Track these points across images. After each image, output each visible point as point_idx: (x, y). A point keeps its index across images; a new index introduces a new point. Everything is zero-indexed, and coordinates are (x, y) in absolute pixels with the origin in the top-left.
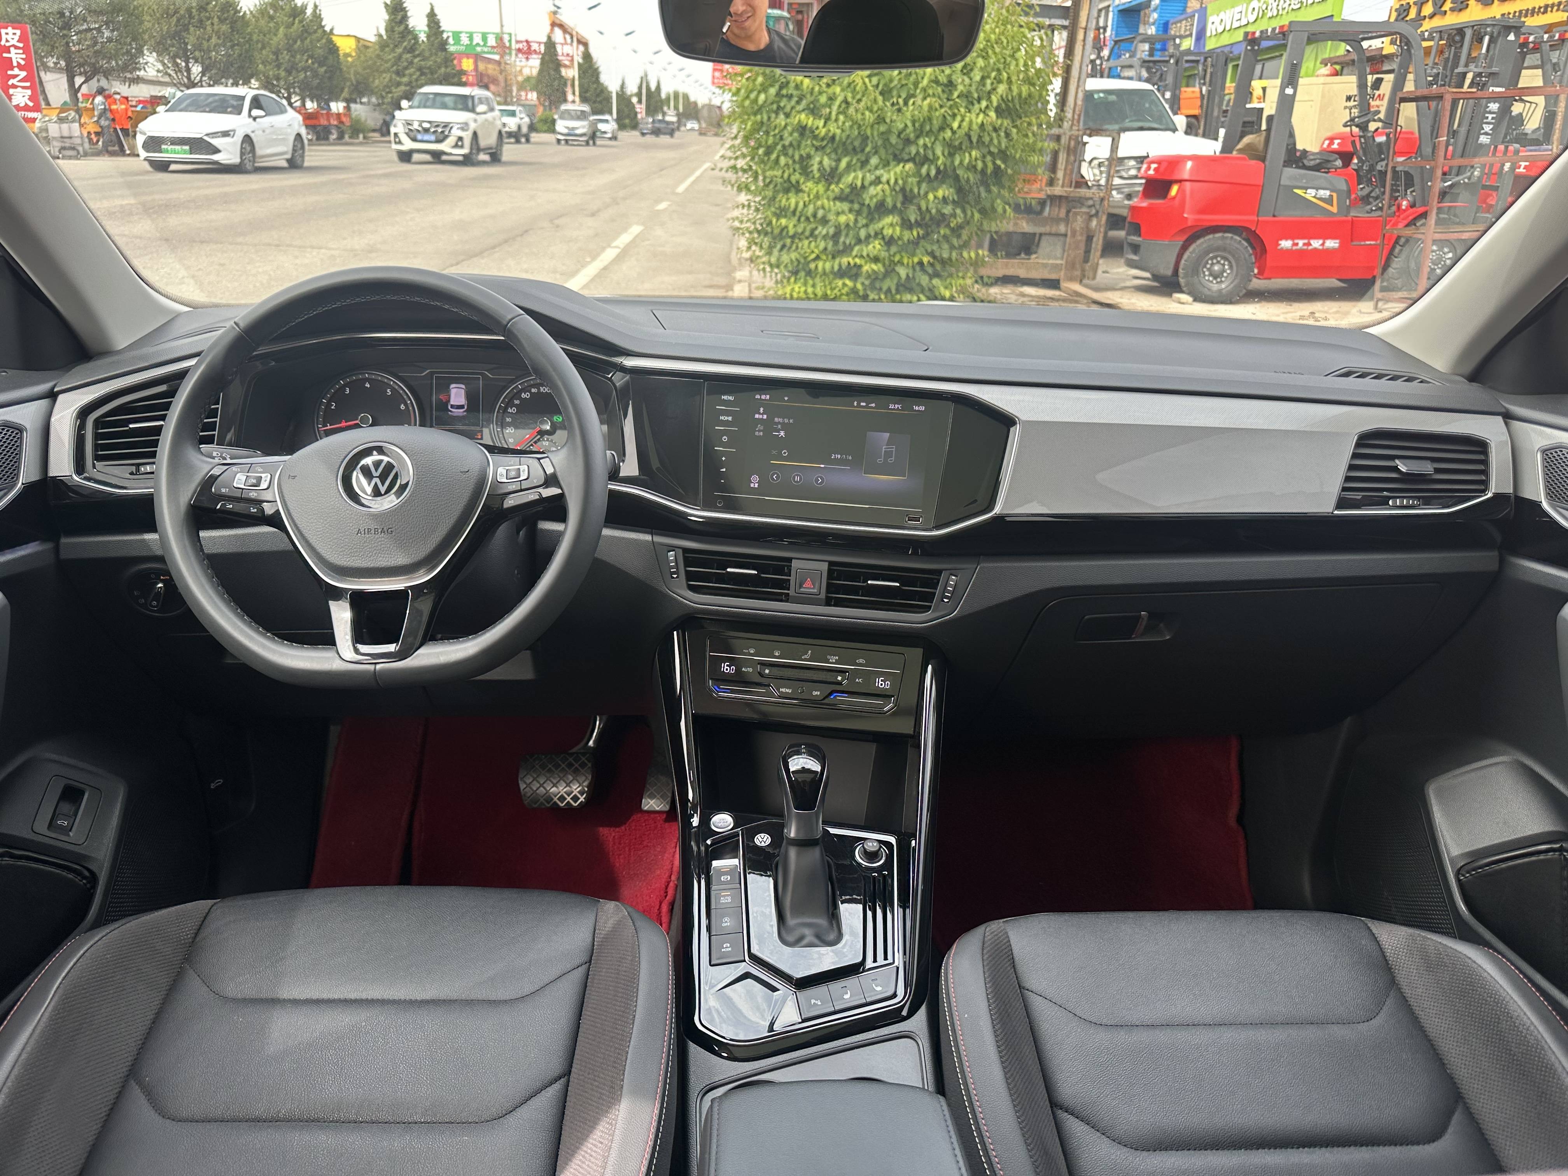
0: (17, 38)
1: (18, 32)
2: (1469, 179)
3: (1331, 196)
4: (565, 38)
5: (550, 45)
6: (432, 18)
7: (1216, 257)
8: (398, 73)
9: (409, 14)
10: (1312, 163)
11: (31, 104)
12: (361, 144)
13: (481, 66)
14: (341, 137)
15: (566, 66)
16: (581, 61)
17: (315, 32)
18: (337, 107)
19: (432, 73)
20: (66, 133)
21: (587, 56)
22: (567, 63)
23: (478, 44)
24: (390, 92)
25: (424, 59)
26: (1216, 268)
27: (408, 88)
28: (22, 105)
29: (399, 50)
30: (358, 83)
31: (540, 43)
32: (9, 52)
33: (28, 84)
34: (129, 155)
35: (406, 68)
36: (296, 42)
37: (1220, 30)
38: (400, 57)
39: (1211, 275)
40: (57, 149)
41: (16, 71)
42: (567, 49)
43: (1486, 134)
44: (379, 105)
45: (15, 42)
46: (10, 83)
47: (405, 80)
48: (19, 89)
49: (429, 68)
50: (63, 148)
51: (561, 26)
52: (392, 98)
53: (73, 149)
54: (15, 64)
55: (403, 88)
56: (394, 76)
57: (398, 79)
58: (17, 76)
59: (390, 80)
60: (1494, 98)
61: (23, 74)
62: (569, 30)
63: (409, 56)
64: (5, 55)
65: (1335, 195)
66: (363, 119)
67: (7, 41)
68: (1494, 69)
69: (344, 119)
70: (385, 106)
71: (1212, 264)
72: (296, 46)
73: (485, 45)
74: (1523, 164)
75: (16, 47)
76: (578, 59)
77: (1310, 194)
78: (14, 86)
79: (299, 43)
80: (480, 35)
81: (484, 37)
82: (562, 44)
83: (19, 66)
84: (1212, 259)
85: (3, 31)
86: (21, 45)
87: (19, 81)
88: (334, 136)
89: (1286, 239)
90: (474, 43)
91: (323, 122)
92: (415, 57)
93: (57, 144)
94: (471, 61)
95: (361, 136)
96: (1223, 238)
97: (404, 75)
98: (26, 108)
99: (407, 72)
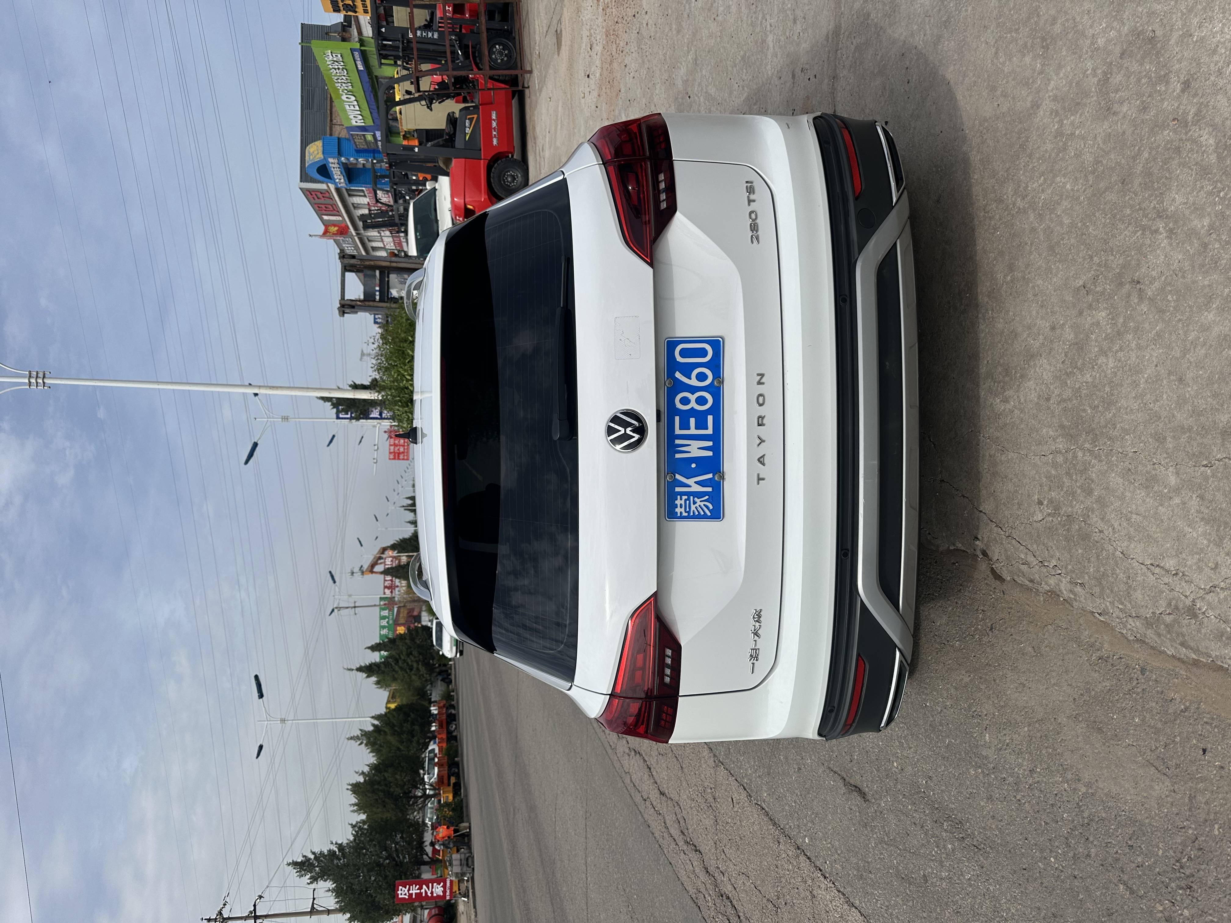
0: (404, 889)
1: (400, 887)
2: (456, 41)
3: (469, 119)
4: (381, 563)
5: (386, 572)
6: (375, 648)
7: (504, 180)
8: (411, 670)
9: (373, 661)
10: (452, 129)
11: (442, 884)
12: (457, 694)
13: (402, 621)
14: (453, 707)
15: (399, 562)
16: (396, 552)
17: (389, 718)
18: (434, 710)
19: (411, 648)
20: (458, 863)
21: (393, 547)
22: (397, 562)
23: (388, 622)
24: (423, 675)
25: (401, 652)
26: (509, 179)
27: (420, 663)
28: (442, 889)
29: (397, 668)
30: (418, 694)
31: (385, 580)
32: (412, 894)
33: (430, 885)
34: (470, 829)
35: (408, 664)
36: (396, 731)
37: (361, 117)
38: (401, 668)
39: (513, 182)
40: (468, 869)
41: (423, 891)
42: (388, 562)
43: (433, 35)
44: (431, 684)
45: (406, 890)
46: (430, 895)
47: (415, 665)
48: (434, 890)
49: (407, 649)
50: (467, 865)
51: (373, 566)
52: (426, 674)
53: (467, 859)
54: (419, 891)
55: (420, 666)
56: (413, 672)
57: (414, 669)
58: (426, 891)
59: (415, 675)
60: (415, 34)
61: (424, 887)
62: (375, 560)
63: (400, 662)
64: (414, 897)
65: (468, 117)
66: (440, 692)
67: (405, 894)
68: (400, 36)
69: (442, 704)
70: (432, 679)
71: (508, 181)
72: (399, 730)
73: (388, 618)
74: (447, 8)
75: (409, 890)
76: (395, 554)
77: (468, 131)
78: (432, 893)
79: (396, 728)
80: (382, 621)
81: (383, 618)
82: (385, 565)
83: (421, 888)
84: (504, 182)
85: (400, 896)
86: (408, 887)
87: (429, 889)
88: (453, 712)
89: (493, 141)
90: (386, 624)
91: (444, 717)
92: (400, 658)
93: (465, 868)
94: (398, 628)
95: (452, 694)
96: (493, 178)
97: (412, 666)
98: (444, 887)
99: (410, 663)
